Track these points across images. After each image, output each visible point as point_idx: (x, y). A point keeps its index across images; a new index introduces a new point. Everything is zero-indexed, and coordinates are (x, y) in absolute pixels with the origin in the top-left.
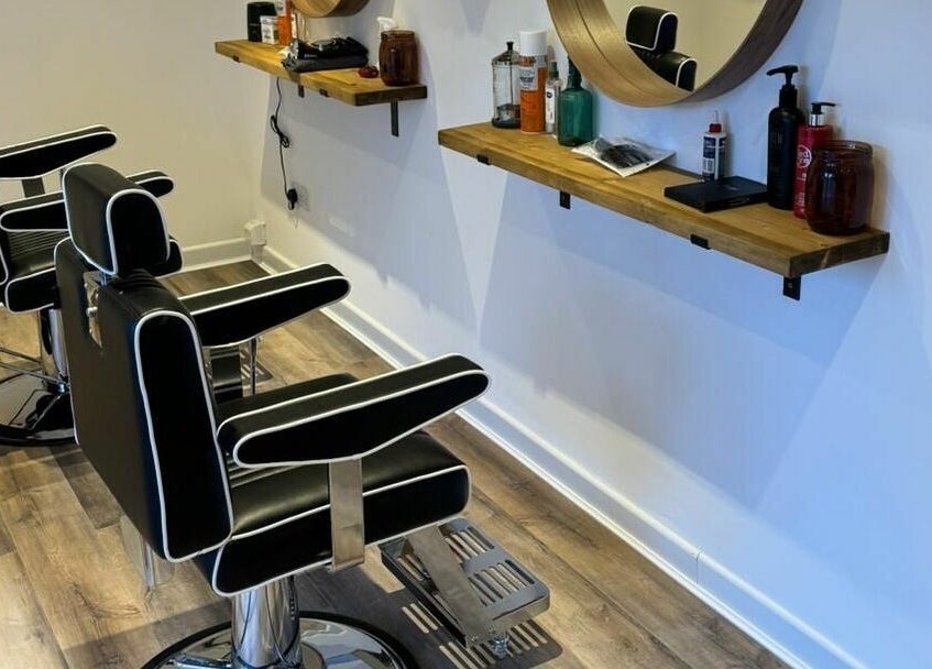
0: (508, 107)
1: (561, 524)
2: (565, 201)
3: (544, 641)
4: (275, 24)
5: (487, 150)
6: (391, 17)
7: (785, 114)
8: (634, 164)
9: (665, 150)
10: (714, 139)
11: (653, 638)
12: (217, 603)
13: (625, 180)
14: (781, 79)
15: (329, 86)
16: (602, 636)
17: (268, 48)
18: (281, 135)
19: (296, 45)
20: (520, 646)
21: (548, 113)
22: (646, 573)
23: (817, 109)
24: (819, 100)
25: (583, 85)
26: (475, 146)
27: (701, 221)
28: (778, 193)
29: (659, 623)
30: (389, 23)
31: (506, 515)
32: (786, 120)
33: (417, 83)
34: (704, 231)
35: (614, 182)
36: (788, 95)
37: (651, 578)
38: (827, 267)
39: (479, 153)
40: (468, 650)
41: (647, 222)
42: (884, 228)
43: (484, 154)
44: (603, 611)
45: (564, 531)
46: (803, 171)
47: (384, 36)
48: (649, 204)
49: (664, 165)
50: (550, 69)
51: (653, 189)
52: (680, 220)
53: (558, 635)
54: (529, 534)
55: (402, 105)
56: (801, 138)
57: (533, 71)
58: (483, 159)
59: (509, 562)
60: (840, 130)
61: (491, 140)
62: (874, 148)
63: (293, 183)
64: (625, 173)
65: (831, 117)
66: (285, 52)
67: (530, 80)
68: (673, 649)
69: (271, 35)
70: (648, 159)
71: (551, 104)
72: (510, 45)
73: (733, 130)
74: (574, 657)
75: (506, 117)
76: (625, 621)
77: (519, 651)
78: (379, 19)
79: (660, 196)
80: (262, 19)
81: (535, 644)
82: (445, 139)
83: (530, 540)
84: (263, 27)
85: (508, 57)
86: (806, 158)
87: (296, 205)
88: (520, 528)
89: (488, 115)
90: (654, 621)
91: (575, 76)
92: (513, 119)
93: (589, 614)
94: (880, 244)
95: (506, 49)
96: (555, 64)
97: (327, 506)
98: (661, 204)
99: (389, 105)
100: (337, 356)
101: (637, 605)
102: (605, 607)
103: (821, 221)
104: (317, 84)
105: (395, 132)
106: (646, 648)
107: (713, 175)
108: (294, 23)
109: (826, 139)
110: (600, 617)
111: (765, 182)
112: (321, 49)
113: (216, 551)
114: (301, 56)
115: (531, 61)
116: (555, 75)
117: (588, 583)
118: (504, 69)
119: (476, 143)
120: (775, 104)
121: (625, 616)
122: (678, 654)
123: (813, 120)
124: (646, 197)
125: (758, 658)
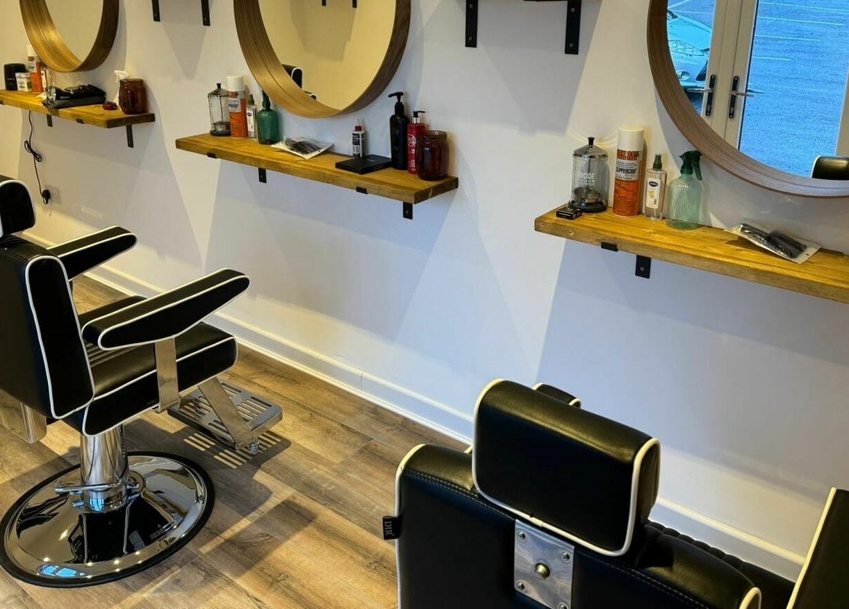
0: (221, 123)
1: (274, 374)
2: (263, 178)
3: (279, 440)
4: (27, 78)
5: (213, 149)
6: (123, 70)
7: (398, 118)
8: (311, 152)
9: (328, 143)
10: (359, 135)
11: (342, 425)
12: (53, 461)
13: (308, 161)
14: (395, 99)
15: (84, 117)
16: (313, 430)
17: (24, 94)
18: (35, 154)
19: (54, 90)
20: (265, 446)
21: (249, 126)
22: (331, 391)
23: (416, 114)
24: (416, 110)
25: (271, 107)
26: (204, 147)
27: (361, 179)
28: (398, 161)
29: (344, 417)
30: (123, 74)
31: (239, 376)
32: (400, 122)
33: (147, 112)
34: (363, 184)
35: (302, 162)
36: (399, 108)
37: (335, 393)
38: (431, 197)
39: (208, 152)
40: (238, 452)
41: (328, 183)
42: (455, 175)
43: (212, 152)
44: (310, 417)
45: (277, 378)
46: (412, 148)
47: (121, 82)
48: (328, 172)
49: (329, 151)
50: (249, 99)
51: (329, 164)
52: (349, 179)
53: (288, 435)
54: (255, 383)
55: (135, 127)
56: (409, 130)
57: (237, 100)
58: (212, 155)
59: (252, 398)
60: (428, 126)
61: (214, 143)
62: (448, 135)
63: (46, 186)
64: (307, 157)
65: (423, 119)
66: (44, 96)
67: (236, 106)
68: (355, 428)
69: (25, 85)
70: (319, 149)
71: (251, 121)
72: (219, 85)
73: (368, 130)
74: (299, 445)
75: (220, 129)
76: (324, 420)
77: (265, 449)
78: (116, 71)
79: (333, 167)
80: (17, 75)
81: (274, 443)
82: (180, 144)
83: (257, 387)
84: (18, 80)
85: (218, 92)
86: (413, 141)
87: (49, 201)
88: (250, 382)
89: (208, 129)
90: (342, 416)
91: (266, 102)
92: (225, 130)
93: (303, 420)
94: (453, 184)
95: (216, 87)
96: (252, 96)
97: (154, 371)
98: (336, 172)
99: (125, 127)
100: (96, 298)
101: (330, 410)
102: (312, 415)
103: (424, 174)
104: (74, 116)
105: (131, 144)
106: (339, 431)
107: (359, 154)
108: (43, 77)
109: (421, 130)
110: (309, 421)
111: (390, 156)
112: (72, 93)
113: (84, 409)
114: (58, 98)
115: (235, 94)
116: (252, 102)
117: (298, 404)
118: (216, 100)
119: (203, 145)
120: (393, 113)
121: (325, 417)
122: (359, 431)
123: (414, 120)
124: (325, 169)
125: (402, 423)
